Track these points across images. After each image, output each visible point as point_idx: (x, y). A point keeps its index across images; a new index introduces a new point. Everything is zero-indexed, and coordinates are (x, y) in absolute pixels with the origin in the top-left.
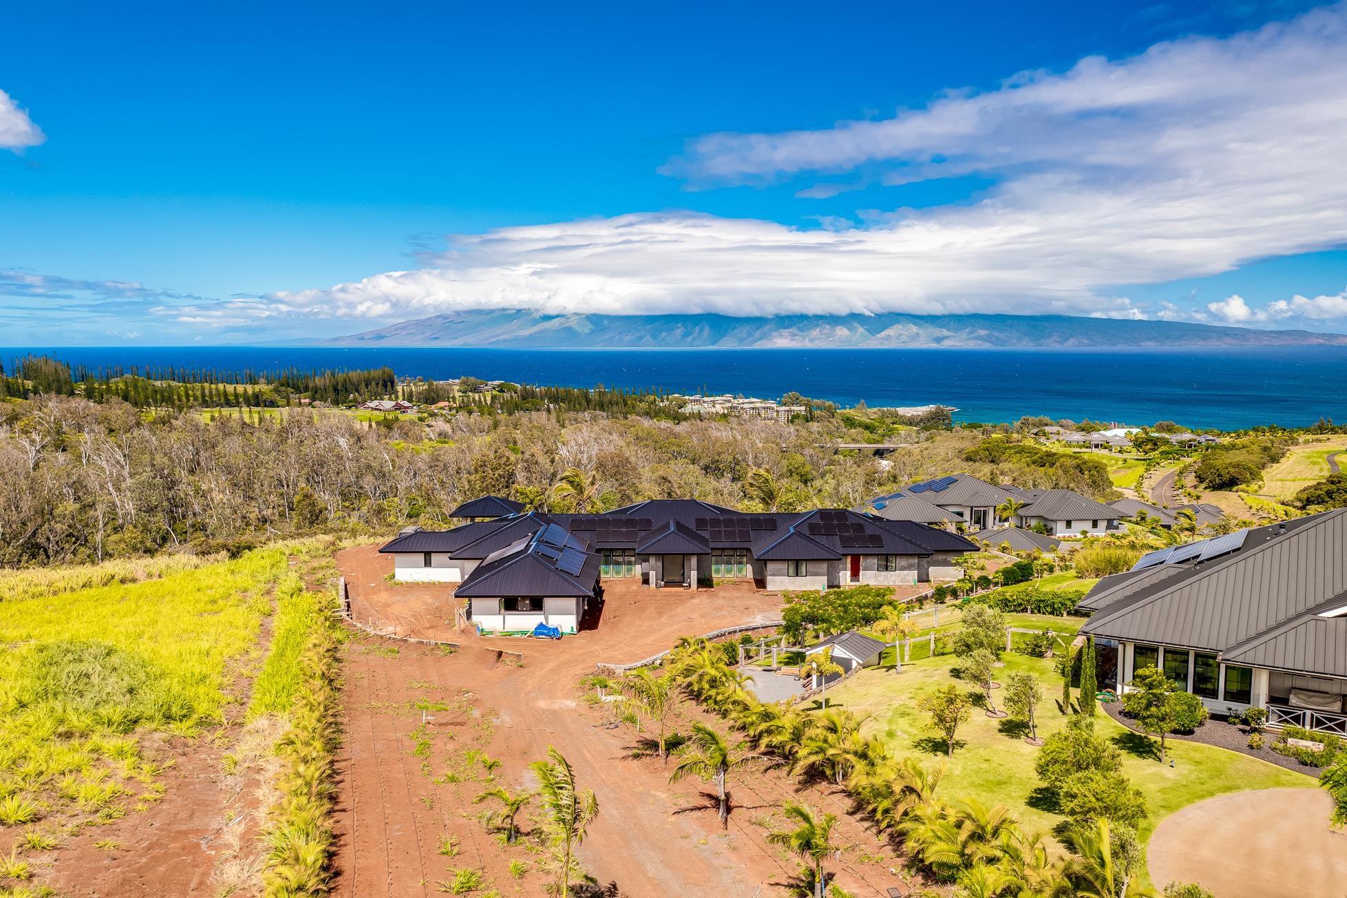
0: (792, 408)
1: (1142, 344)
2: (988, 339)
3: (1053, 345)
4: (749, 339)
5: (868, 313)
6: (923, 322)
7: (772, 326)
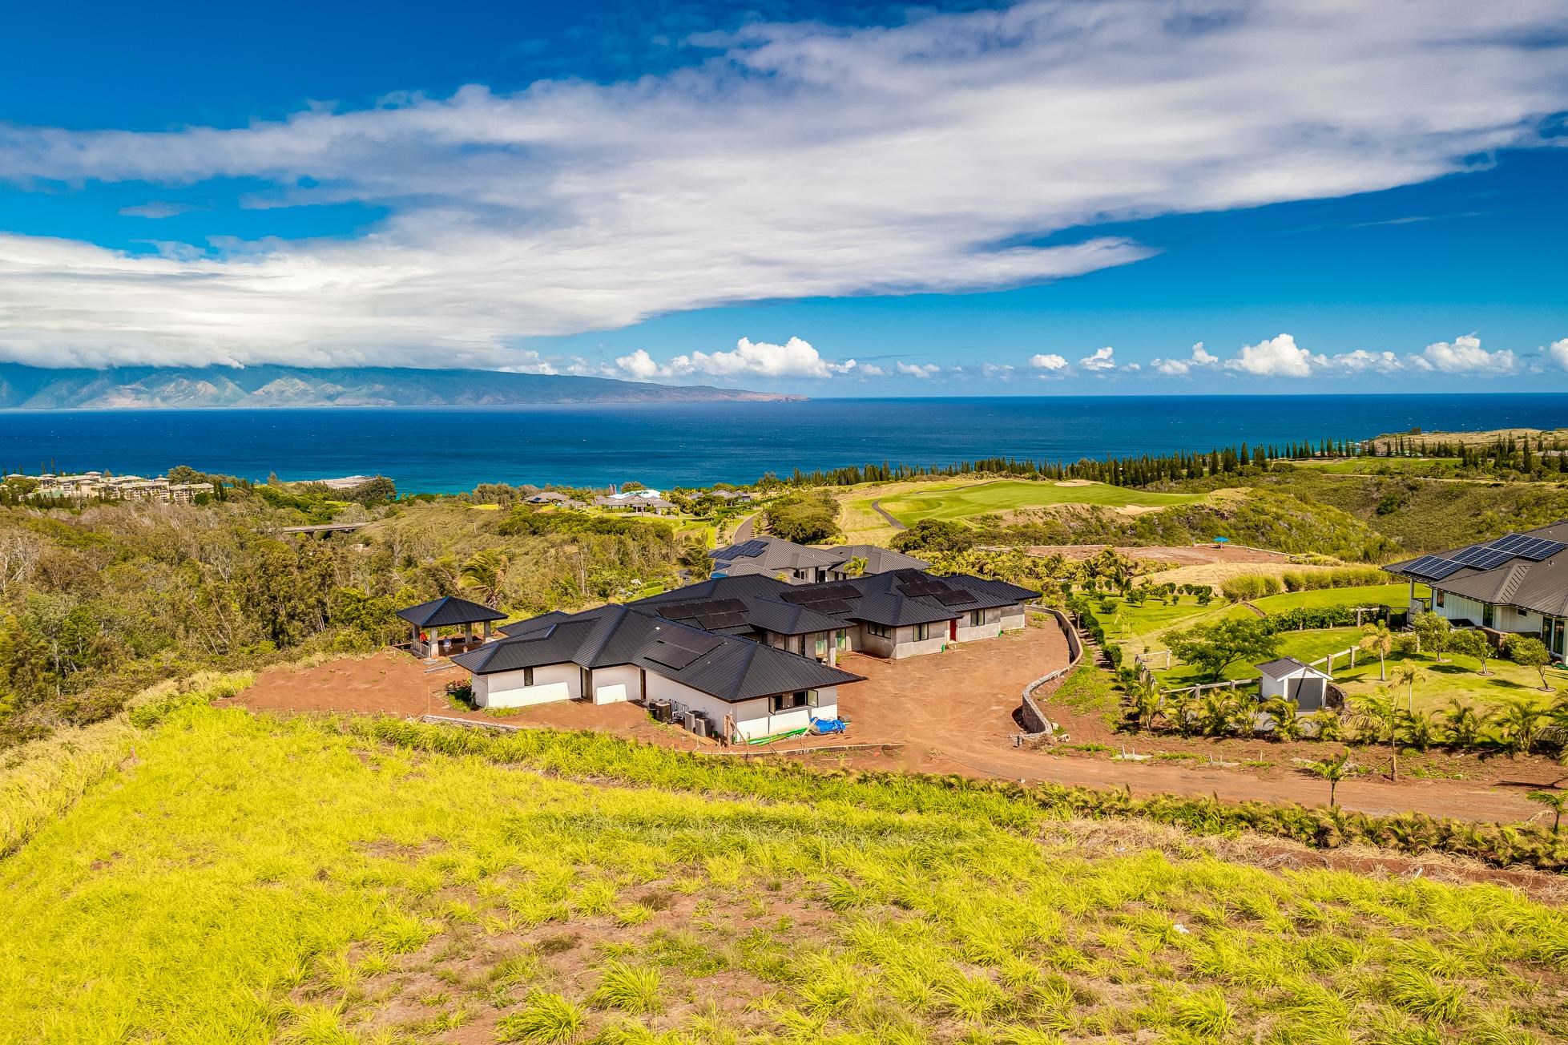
0: (193, 486)
1: (560, 401)
2: (394, 396)
3: (467, 403)
4: (73, 398)
5: (235, 365)
6: (310, 376)
7: (106, 380)
